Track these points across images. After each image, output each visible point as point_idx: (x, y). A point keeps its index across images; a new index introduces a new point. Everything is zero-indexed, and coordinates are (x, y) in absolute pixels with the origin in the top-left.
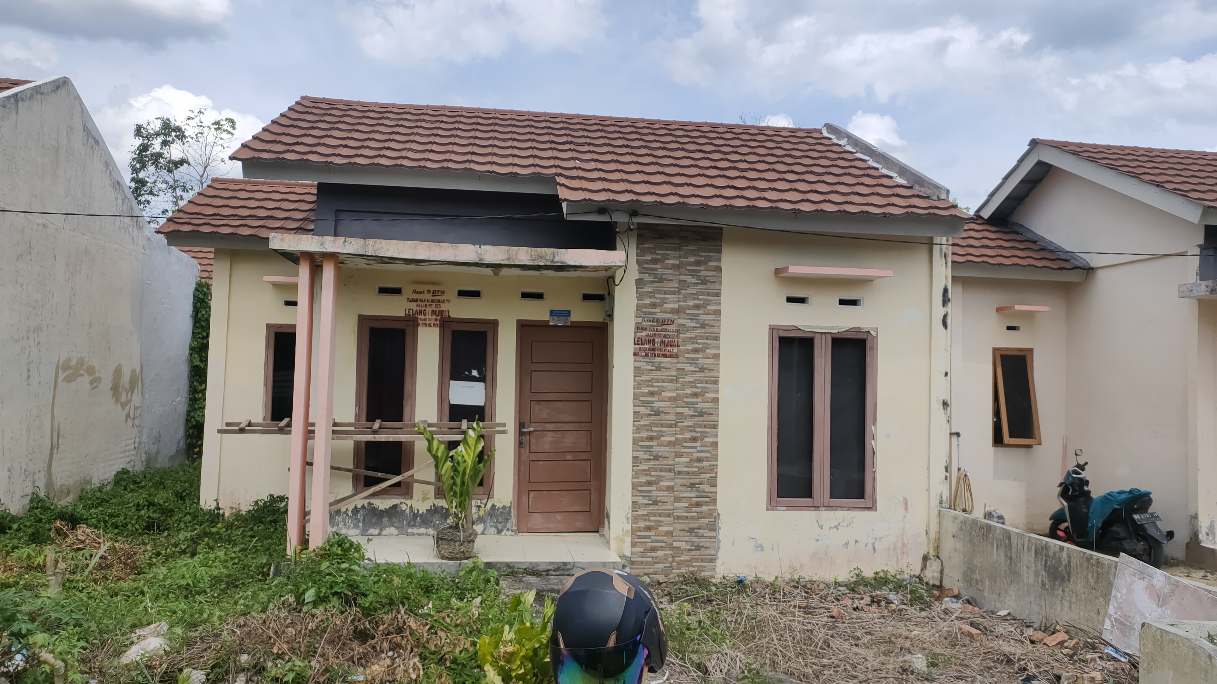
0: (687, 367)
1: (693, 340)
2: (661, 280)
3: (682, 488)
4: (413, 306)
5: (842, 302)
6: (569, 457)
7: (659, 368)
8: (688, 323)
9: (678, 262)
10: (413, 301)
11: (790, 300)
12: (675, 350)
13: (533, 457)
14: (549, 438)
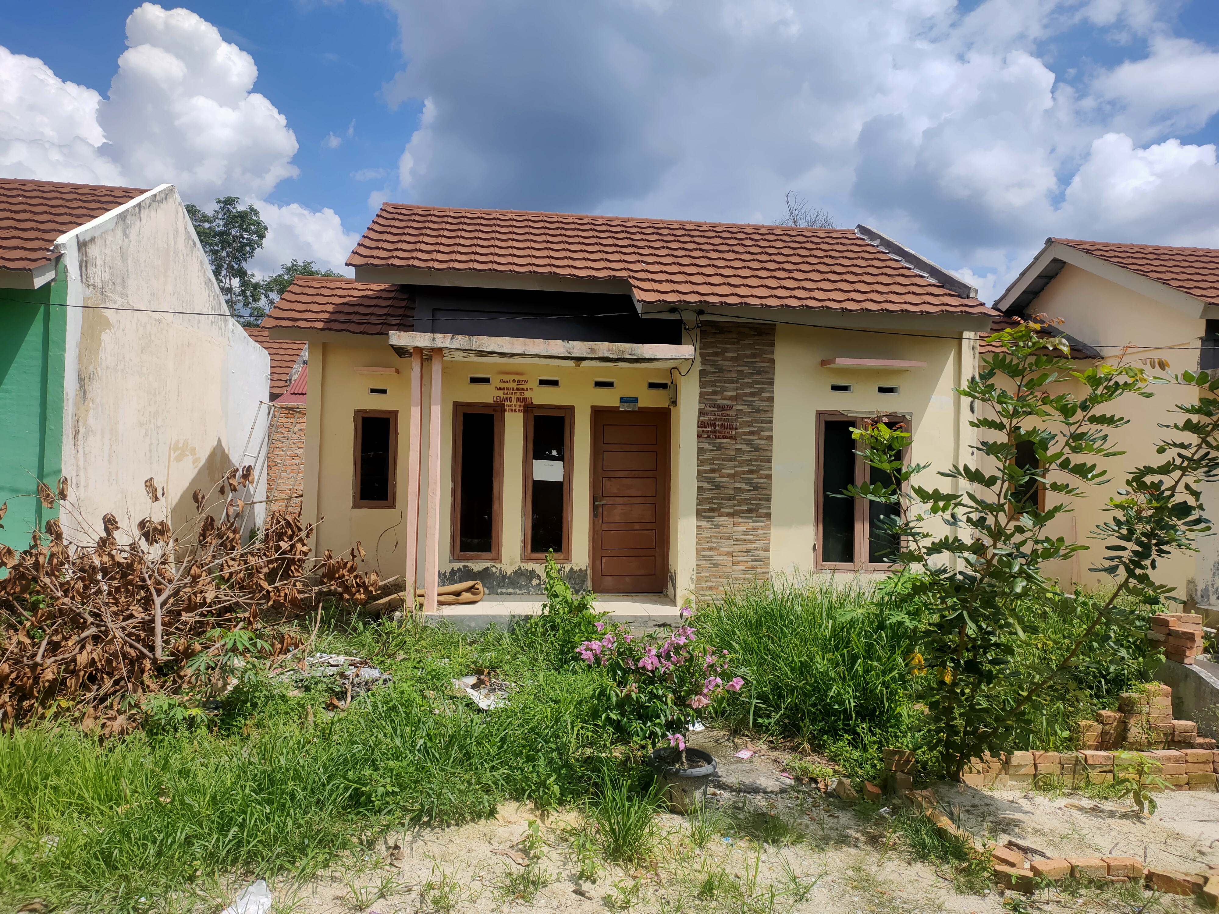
0: (744, 447)
1: (749, 424)
2: (721, 371)
3: (739, 553)
4: (501, 394)
5: (881, 390)
6: (637, 527)
7: (719, 448)
8: (744, 408)
9: (736, 355)
10: (500, 389)
11: (835, 388)
12: (734, 432)
13: (605, 527)
14: (619, 510)
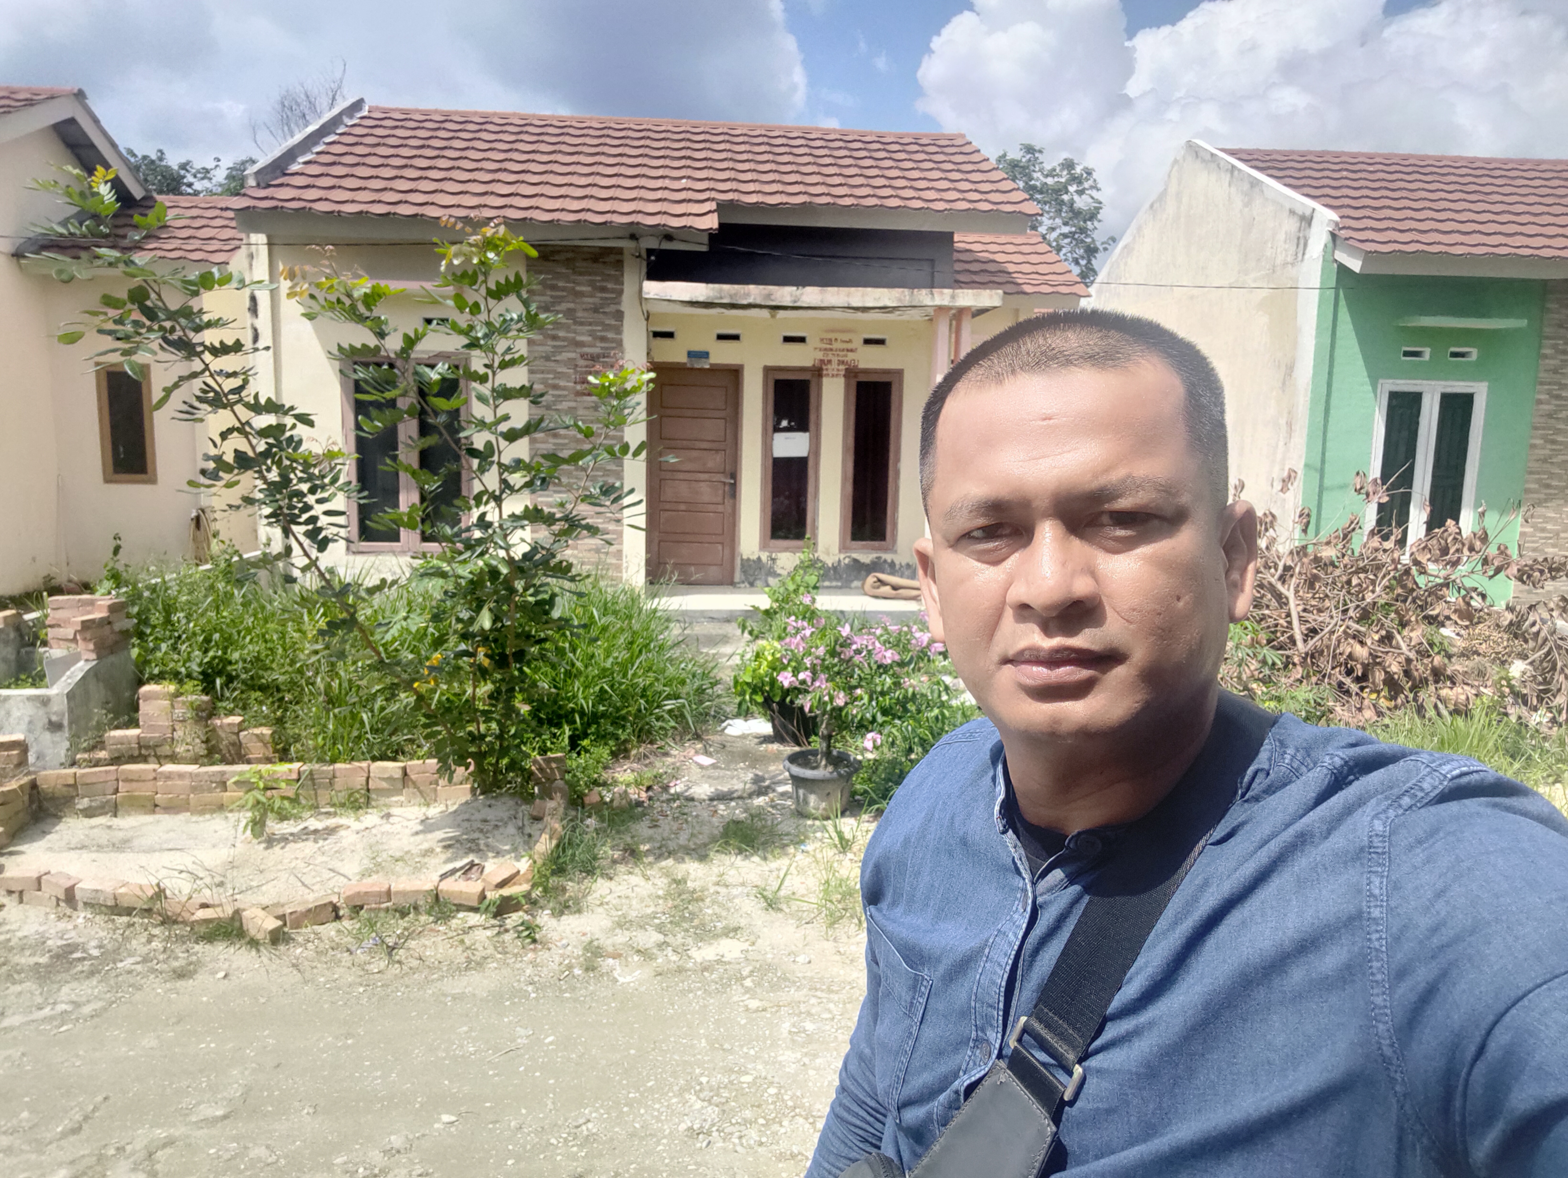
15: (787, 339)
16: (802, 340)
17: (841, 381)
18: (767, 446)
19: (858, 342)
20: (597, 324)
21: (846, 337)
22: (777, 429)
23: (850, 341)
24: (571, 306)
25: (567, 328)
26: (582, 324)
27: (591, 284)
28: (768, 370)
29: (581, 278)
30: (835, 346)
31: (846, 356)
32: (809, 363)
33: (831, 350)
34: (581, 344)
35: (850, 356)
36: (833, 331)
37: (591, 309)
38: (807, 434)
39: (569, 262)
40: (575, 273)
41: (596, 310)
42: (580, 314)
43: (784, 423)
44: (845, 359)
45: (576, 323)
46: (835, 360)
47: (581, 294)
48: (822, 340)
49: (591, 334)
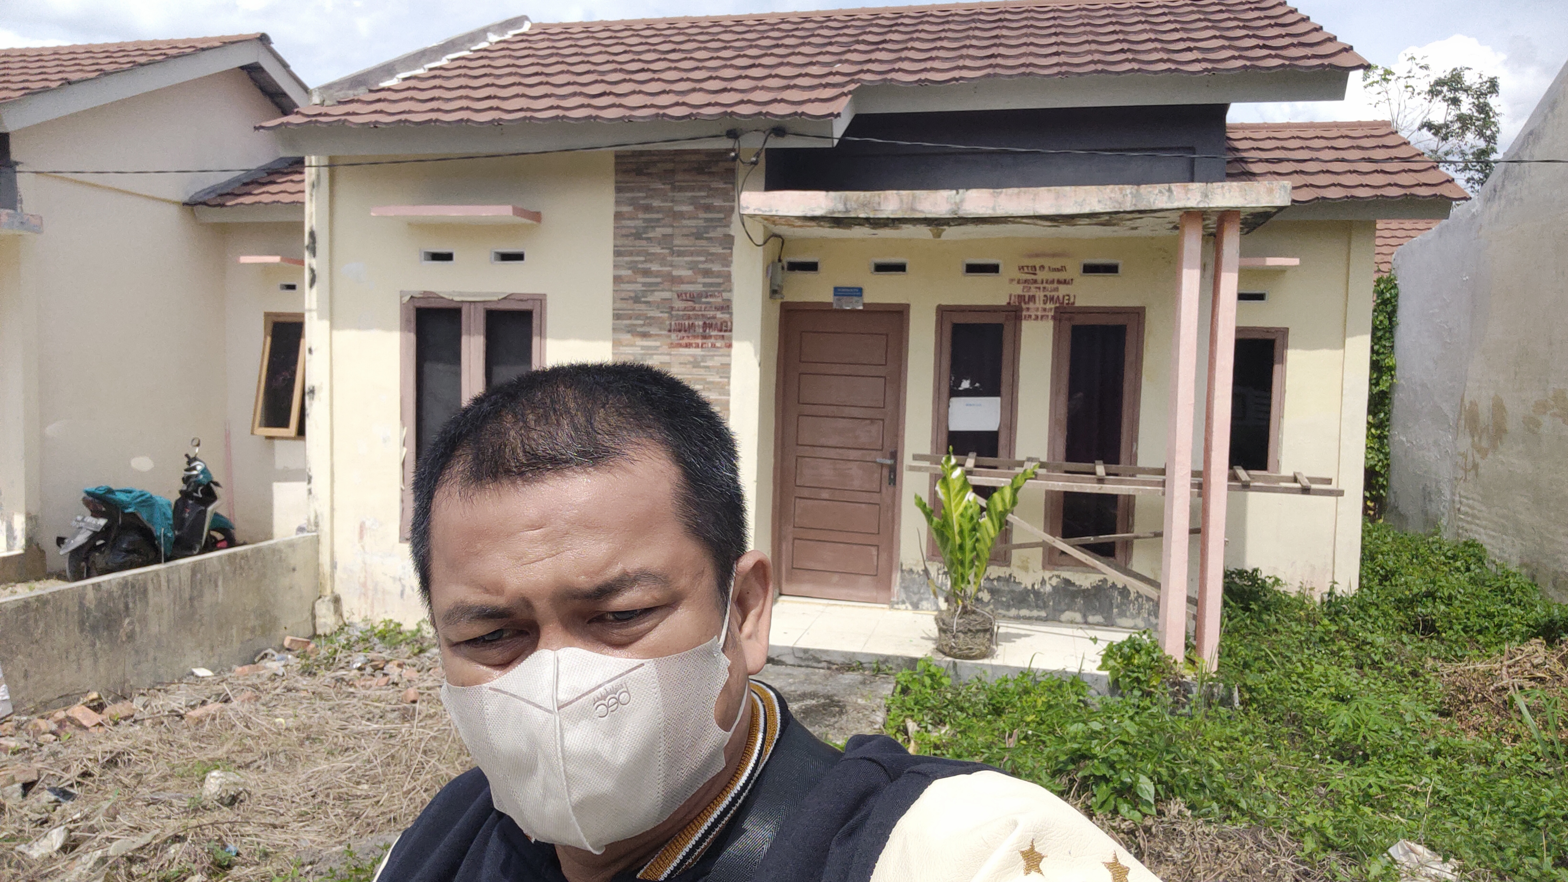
15: (972, 269)
16: (993, 269)
17: (1048, 326)
18: (941, 415)
19: (1074, 270)
20: (699, 254)
21: (1057, 263)
22: (955, 392)
23: (1062, 269)
24: (669, 231)
25: (663, 261)
26: (680, 254)
27: (693, 201)
28: (943, 312)
29: (679, 195)
30: (1041, 275)
31: (1056, 289)
32: (1003, 301)
33: (1035, 281)
34: (680, 280)
35: (1063, 290)
36: (1037, 256)
37: (693, 234)
38: (998, 399)
39: (667, 175)
40: (674, 189)
41: (698, 236)
42: (677, 241)
43: (966, 384)
44: (1055, 294)
45: (672, 253)
46: (1040, 295)
47: (681, 215)
48: (1021, 268)
49: (693, 266)
